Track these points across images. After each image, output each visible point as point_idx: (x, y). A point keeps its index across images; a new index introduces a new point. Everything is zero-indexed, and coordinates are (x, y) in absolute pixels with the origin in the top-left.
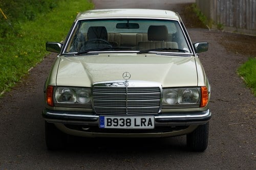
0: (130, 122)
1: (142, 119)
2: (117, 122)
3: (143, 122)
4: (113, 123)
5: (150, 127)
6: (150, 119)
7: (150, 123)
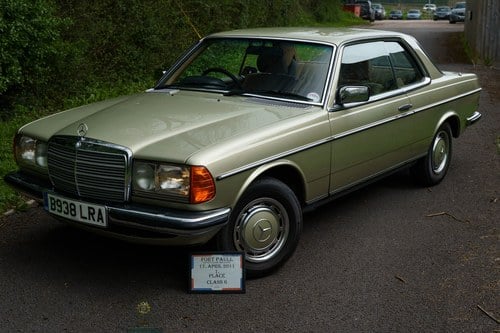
0: (74, 210)
1: (89, 208)
2: (60, 206)
3: (91, 214)
5: (100, 223)
6: (100, 211)
7: (101, 217)
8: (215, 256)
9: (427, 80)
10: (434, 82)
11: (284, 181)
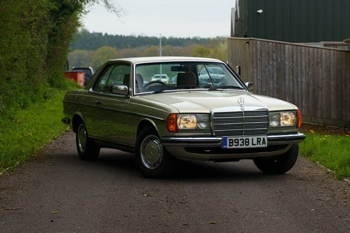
0: (248, 142)
1: (258, 138)
2: (238, 143)
3: (258, 142)
4: (234, 143)
5: (264, 145)
6: (264, 138)
7: (264, 142)
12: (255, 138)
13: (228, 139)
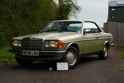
0: (30, 53)
1: (34, 52)
2: (27, 53)
3: (35, 53)
4: (25, 53)
5: (37, 55)
6: (37, 52)
7: (37, 54)
8: (62, 63)
9: (102, 33)
10: (103, 33)
11: (74, 47)
12: (33, 52)
13: (23, 51)
